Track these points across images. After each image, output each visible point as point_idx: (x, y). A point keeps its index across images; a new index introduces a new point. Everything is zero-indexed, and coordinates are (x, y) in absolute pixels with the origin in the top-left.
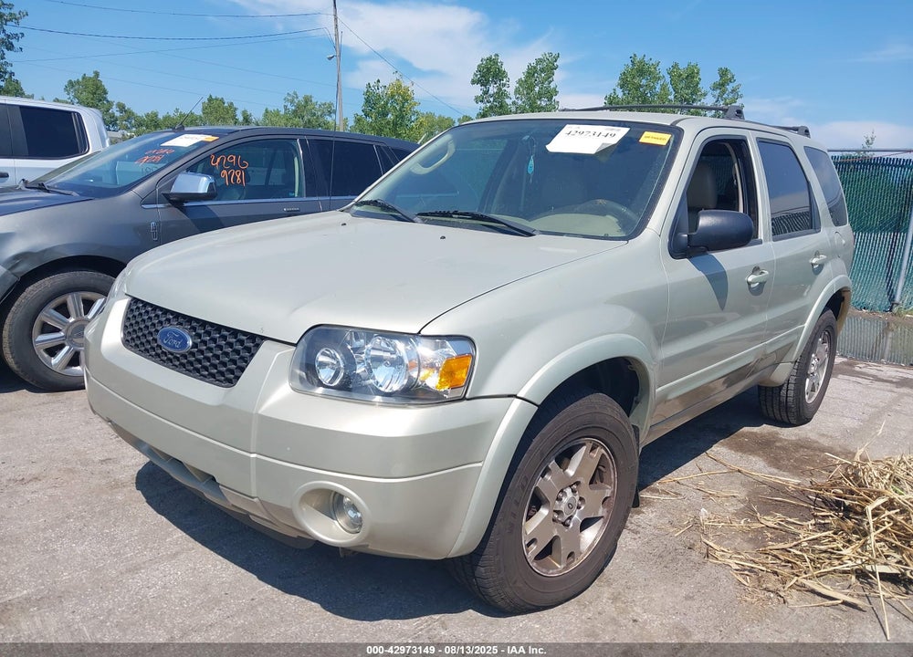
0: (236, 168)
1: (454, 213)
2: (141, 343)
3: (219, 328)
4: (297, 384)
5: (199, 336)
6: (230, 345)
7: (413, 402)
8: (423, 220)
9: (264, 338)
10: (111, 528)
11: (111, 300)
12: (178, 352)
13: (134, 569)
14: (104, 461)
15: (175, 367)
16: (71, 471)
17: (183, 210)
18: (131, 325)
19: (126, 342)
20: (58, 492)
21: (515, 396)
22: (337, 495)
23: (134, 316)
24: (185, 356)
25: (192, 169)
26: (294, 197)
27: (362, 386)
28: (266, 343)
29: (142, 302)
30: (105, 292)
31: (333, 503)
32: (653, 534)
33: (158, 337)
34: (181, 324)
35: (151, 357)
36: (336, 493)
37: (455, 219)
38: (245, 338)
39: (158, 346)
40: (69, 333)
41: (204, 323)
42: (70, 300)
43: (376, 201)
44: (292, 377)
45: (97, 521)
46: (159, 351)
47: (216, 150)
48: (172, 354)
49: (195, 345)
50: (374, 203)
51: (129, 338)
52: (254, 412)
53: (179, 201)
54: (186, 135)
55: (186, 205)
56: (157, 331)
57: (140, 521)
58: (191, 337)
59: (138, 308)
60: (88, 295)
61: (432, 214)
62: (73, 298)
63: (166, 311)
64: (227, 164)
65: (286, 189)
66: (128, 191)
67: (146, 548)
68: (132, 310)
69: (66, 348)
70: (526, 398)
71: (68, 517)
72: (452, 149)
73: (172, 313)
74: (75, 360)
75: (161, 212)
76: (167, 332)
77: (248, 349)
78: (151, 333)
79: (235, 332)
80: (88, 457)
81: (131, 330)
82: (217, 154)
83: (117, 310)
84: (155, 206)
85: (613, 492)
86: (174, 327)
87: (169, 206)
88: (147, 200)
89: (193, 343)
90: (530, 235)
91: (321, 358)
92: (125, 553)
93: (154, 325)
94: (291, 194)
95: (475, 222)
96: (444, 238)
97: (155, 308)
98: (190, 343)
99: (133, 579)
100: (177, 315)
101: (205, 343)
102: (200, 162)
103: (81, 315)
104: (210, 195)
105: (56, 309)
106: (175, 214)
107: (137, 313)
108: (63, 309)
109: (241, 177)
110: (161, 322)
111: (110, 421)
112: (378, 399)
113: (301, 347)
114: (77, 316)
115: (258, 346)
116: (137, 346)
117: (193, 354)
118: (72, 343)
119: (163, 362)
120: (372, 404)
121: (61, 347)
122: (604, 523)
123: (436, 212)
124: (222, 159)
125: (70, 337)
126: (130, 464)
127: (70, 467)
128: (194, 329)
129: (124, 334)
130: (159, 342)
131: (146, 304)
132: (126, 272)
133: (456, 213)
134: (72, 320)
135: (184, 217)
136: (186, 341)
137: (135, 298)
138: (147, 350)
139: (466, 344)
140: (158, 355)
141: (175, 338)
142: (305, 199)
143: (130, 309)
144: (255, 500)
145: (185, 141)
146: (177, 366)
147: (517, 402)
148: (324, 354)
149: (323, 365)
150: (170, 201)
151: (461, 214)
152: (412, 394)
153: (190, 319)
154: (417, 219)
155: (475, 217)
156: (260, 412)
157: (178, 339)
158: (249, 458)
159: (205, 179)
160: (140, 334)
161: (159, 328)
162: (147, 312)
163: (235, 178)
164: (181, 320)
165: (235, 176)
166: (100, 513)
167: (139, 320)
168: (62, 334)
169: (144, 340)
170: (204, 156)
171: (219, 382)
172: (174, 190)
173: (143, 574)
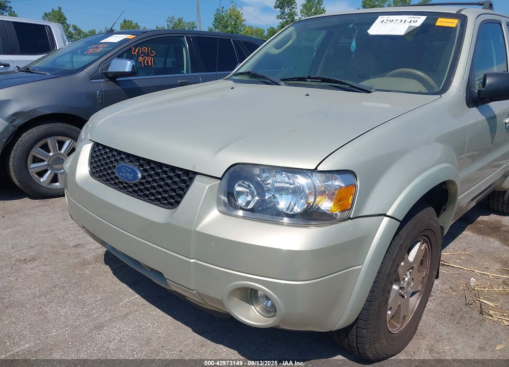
0: (148, 55)
1: (307, 78)
2: (103, 175)
3: (161, 165)
4: (223, 208)
5: (146, 171)
6: (171, 178)
7: (313, 223)
8: (286, 84)
9: (196, 173)
10: (83, 295)
11: (80, 144)
12: (131, 183)
13: (99, 327)
14: (76, 246)
15: (129, 193)
16: (56, 253)
17: (116, 82)
18: (95, 161)
19: (93, 173)
20: (48, 268)
21: (385, 215)
22: (253, 291)
23: (97, 156)
24: (136, 185)
25: (120, 56)
26: (183, 73)
27: (268, 208)
28: (197, 177)
29: (102, 145)
30: (75, 138)
31: (250, 295)
32: (441, 297)
33: (115, 171)
34: (132, 162)
35: (111, 185)
36: (252, 289)
37: (309, 82)
38: (181, 173)
39: (116, 177)
40: (50, 163)
41: (149, 162)
42: (50, 142)
43: (249, 72)
44: (219, 203)
45: (73, 290)
46: (117, 181)
47: (134, 44)
48: (127, 183)
49: (143, 177)
50: (247, 73)
51: (94, 171)
52: (193, 229)
53: (114, 77)
54: (115, 35)
55: (118, 79)
56: (114, 167)
57: (101, 289)
58: (140, 171)
59: (99, 150)
60: (60, 138)
61: (291, 79)
62: (51, 140)
63: (120, 152)
64: (142, 53)
65: (177, 68)
66: (81, 71)
67: (106, 310)
68: (95, 151)
69: (49, 172)
70: (393, 216)
71: (55, 287)
72: (294, 36)
73: (125, 153)
74: (55, 179)
75: (102, 85)
76: (122, 167)
77: (184, 182)
78: (110, 168)
79: (173, 169)
80: (65, 243)
81: (95, 165)
82: (135, 47)
83: (85, 151)
84: (98, 81)
85: (426, 274)
86: (126, 164)
87: (107, 80)
88: (93, 76)
89: (142, 176)
90: (369, 92)
91: (238, 189)
92: (93, 314)
93: (111, 162)
94: (182, 72)
95: (324, 84)
96: (308, 95)
97: (112, 150)
98: (140, 176)
99: (99, 334)
100: (129, 156)
101: (151, 176)
102: (125, 51)
103: (57, 151)
104: (133, 73)
105: (42, 147)
106: (111, 86)
107: (99, 153)
108: (45, 147)
109: (151, 61)
110: (117, 160)
111: (85, 228)
112: (286, 220)
113: (224, 180)
114: (54, 152)
115: (192, 179)
116: (100, 176)
117: (142, 184)
118: (52, 169)
119: (120, 189)
120: (282, 224)
121: (46, 171)
122: (420, 295)
123: (295, 78)
124: (139, 50)
125: (51, 165)
126: (92, 247)
127: (55, 250)
128: (142, 165)
129: (91, 168)
130: (117, 175)
131: (105, 147)
132: (89, 124)
133: (309, 78)
134: (51, 154)
135: (118, 87)
136: (136, 174)
137: (96, 143)
138: (107, 180)
139: (350, 176)
140: (115, 183)
141: (128, 172)
142: (190, 74)
143: (93, 151)
144: (194, 292)
145: (115, 39)
146: (130, 192)
147: (386, 219)
148: (239, 185)
149: (239, 193)
150: (108, 77)
151: (314, 78)
152: (311, 216)
153: (138, 159)
154: (282, 83)
155: (324, 80)
156: (197, 229)
157: (130, 173)
158: (190, 262)
159: (129, 62)
160: (102, 168)
161: (116, 164)
162: (106, 153)
163: (148, 61)
164: (132, 159)
165: (147, 61)
166: (75, 283)
167: (101, 158)
168: (46, 163)
169: (105, 173)
170: (128, 48)
171: (164, 206)
172: (110, 70)
173: (105, 331)
